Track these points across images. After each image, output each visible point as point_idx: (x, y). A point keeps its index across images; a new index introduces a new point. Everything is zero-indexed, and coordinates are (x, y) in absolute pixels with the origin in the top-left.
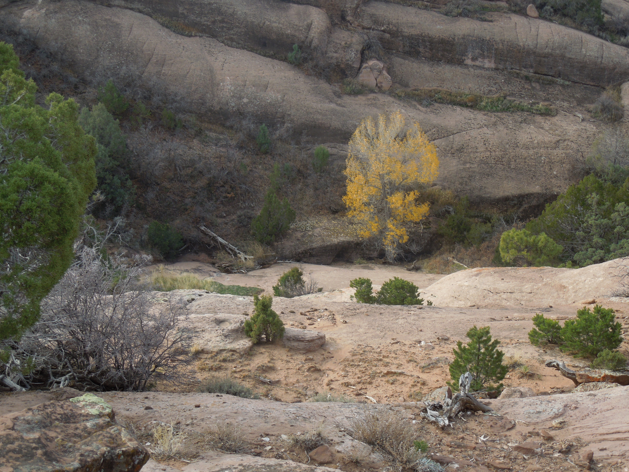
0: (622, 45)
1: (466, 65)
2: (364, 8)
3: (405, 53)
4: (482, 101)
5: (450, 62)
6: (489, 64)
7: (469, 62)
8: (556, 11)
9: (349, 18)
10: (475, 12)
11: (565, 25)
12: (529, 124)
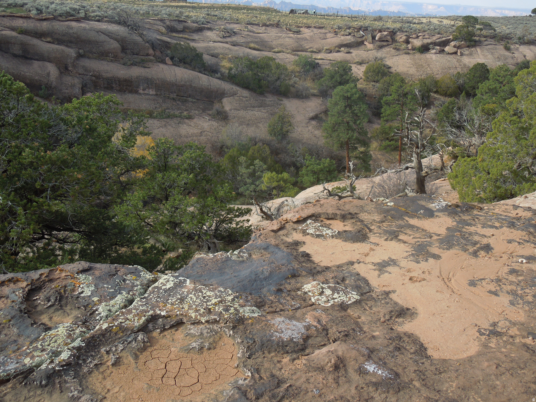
0: (217, 78)
1: (140, 93)
2: (78, 62)
3: (105, 88)
4: (154, 113)
5: (131, 92)
6: (152, 92)
7: (141, 91)
8: (180, 61)
9: (70, 69)
10: (140, 63)
11: (187, 68)
12: (183, 124)
